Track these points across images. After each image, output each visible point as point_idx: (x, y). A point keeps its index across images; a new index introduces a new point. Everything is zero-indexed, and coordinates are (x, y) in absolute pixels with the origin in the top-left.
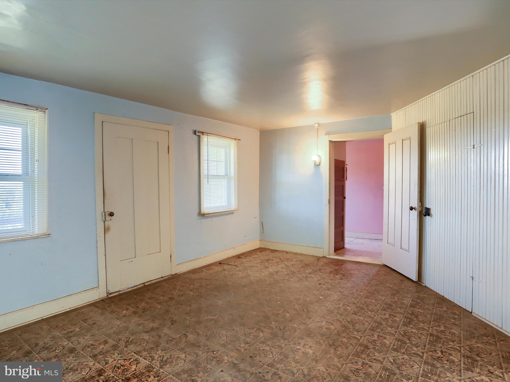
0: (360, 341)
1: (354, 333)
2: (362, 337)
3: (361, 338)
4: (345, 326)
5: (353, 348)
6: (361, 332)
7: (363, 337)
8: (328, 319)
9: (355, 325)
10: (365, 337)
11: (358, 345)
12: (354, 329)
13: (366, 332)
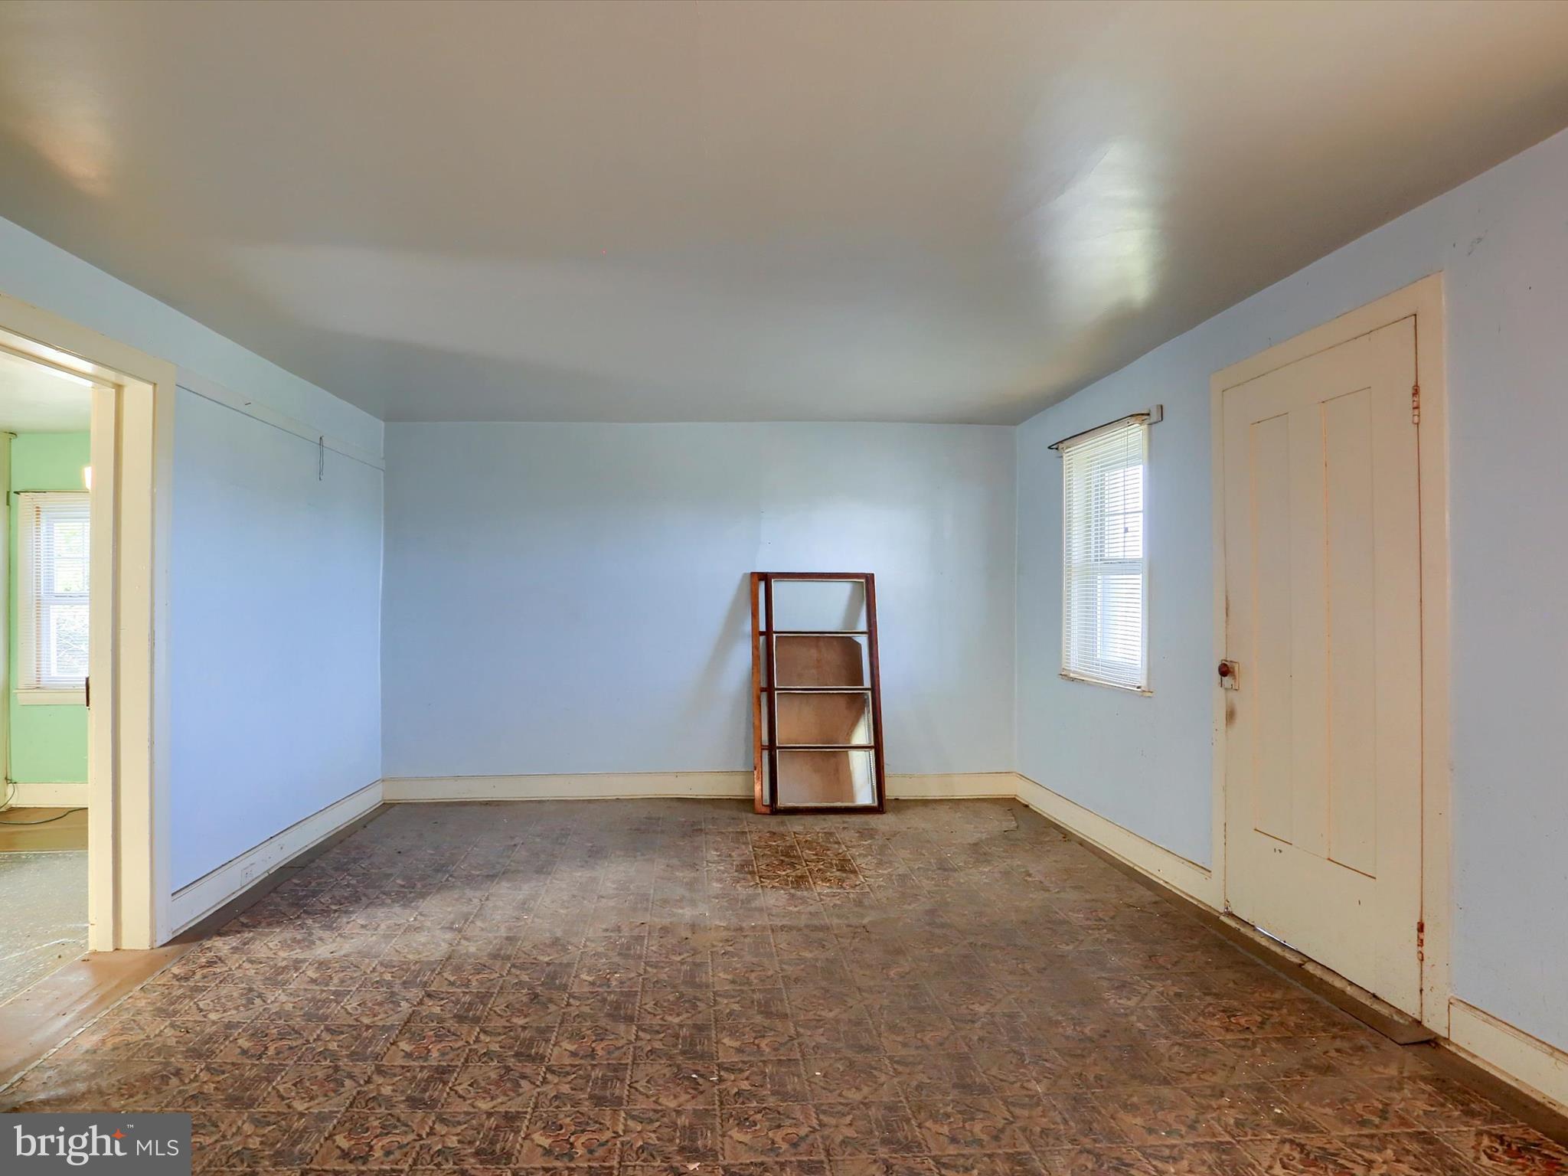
0: (478, 1029)
1: (497, 1045)
2: (475, 1042)
3: (477, 1037)
4: (532, 1059)
5: (495, 1009)
6: (479, 1054)
7: (472, 1042)
8: (595, 1065)
9: (503, 1072)
10: (467, 1042)
11: (484, 1018)
12: (501, 1058)
13: (462, 1060)
